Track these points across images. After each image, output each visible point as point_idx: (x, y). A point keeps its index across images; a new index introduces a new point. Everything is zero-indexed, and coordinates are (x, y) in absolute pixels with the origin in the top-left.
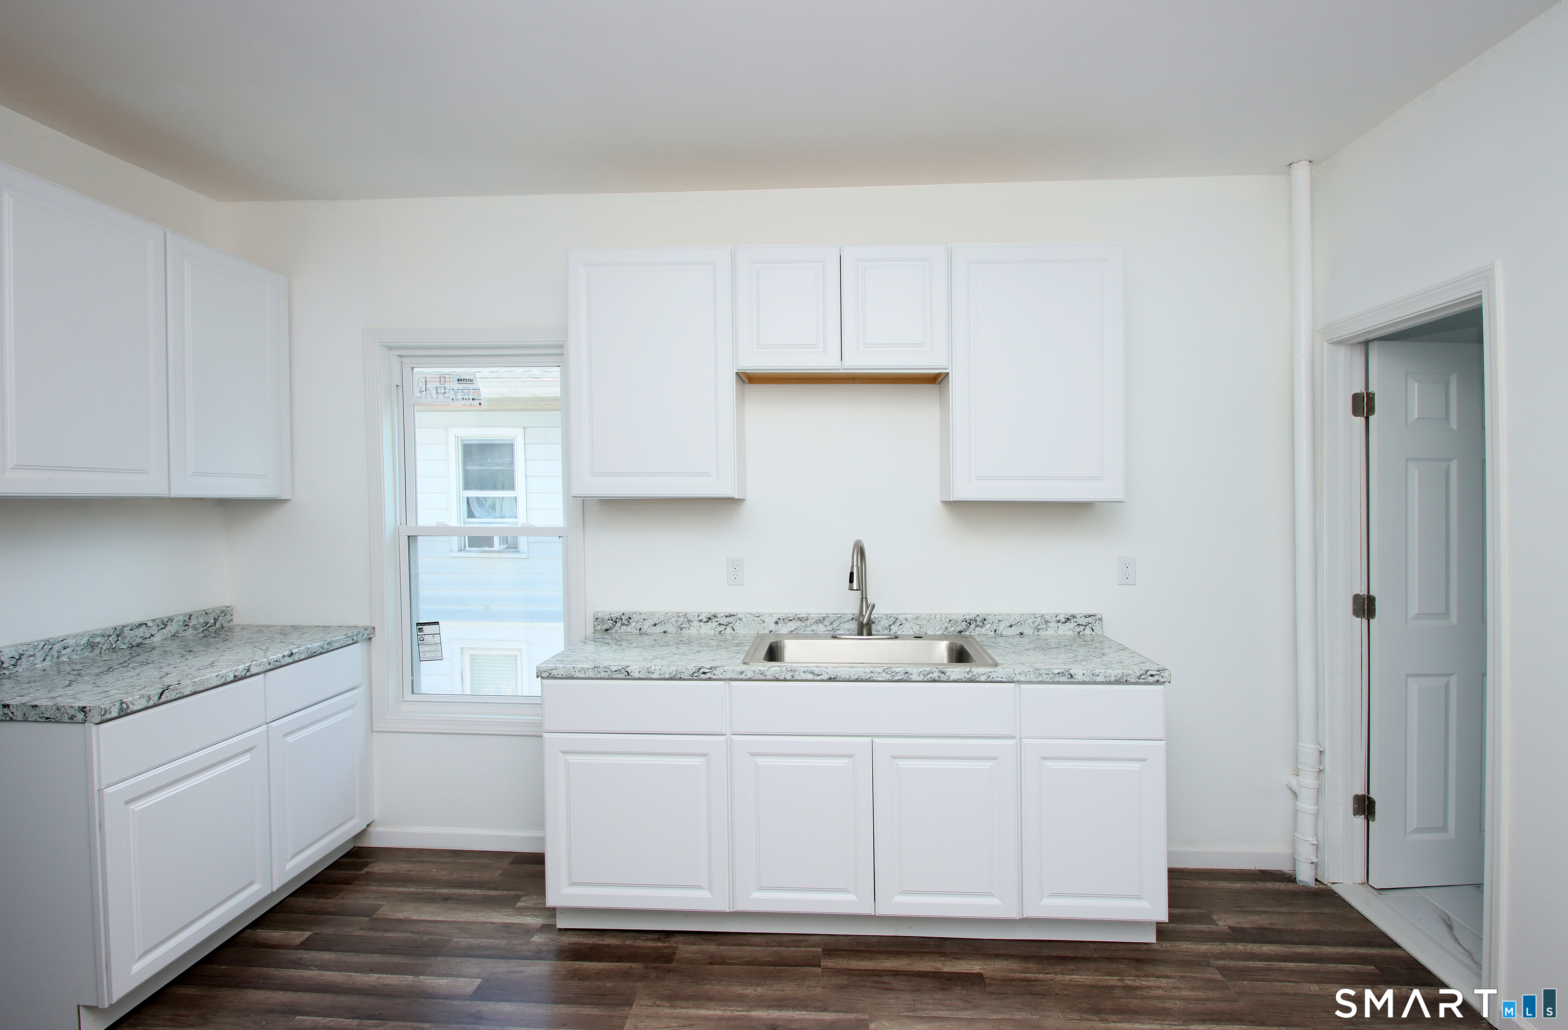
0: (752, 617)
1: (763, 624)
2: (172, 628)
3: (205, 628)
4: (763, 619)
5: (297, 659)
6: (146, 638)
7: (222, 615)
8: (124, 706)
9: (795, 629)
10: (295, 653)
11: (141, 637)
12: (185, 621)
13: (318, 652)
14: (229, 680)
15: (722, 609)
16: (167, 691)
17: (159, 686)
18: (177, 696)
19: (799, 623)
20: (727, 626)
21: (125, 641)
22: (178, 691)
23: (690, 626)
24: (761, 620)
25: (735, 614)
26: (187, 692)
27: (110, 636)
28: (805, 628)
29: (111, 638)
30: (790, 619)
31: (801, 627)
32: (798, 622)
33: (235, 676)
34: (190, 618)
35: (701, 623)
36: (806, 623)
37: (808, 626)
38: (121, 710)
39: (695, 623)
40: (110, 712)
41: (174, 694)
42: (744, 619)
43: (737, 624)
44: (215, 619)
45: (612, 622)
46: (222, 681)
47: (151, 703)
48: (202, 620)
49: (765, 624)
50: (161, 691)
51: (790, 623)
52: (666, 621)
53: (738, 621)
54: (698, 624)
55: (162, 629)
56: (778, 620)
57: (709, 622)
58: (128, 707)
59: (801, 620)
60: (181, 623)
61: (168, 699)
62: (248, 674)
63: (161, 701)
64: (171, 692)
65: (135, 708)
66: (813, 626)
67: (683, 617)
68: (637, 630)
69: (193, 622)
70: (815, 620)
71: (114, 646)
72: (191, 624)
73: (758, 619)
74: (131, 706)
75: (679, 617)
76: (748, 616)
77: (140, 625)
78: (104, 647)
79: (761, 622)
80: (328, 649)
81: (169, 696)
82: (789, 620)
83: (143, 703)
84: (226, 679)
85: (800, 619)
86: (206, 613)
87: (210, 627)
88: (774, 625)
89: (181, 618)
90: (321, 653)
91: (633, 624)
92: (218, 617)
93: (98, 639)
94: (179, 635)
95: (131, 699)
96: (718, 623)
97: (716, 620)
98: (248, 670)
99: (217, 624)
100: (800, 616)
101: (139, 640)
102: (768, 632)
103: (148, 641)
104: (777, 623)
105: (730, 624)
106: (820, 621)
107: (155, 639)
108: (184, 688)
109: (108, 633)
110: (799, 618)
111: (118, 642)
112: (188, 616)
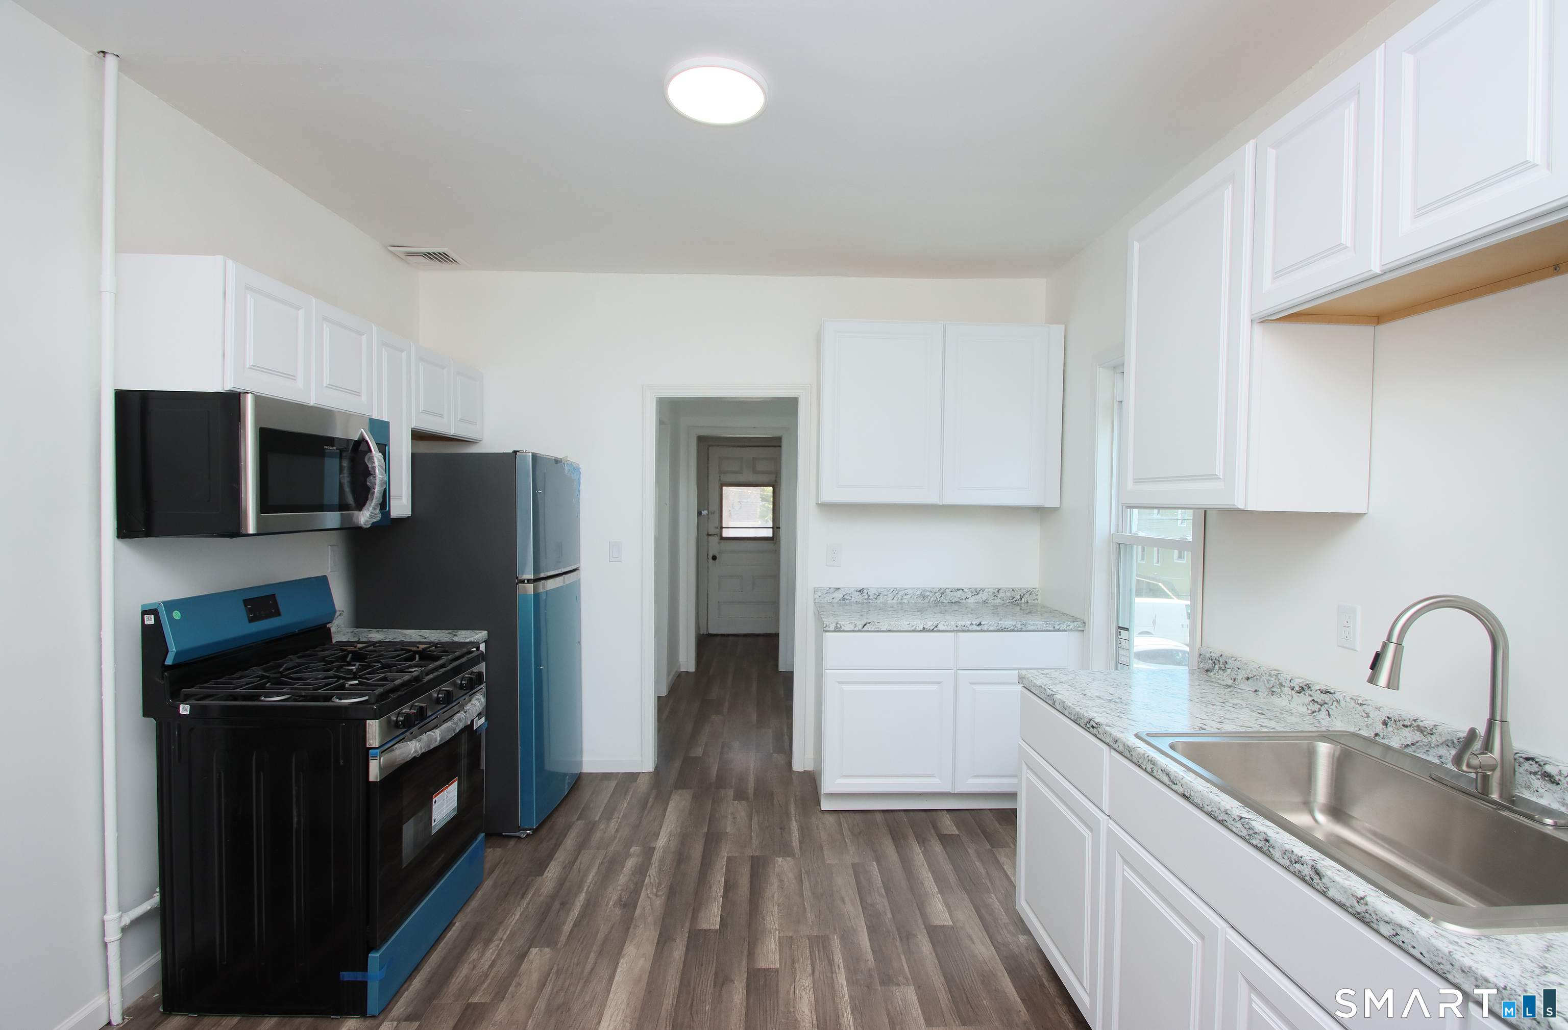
0: (1353, 704)
1: (1366, 719)
2: (983, 596)
3: (1012, 601)
4: (1367, 711)
5: (986, 629)
6: (962, 599)
7: (1028, 594)
8: (838, 626)
9: (1412, 744)
10: (984, 625)
11: (959, 598)
12: (994, 593)
13: (1009, 629)
14: (918, 629)
15: (1320, 680)
16: (868, 624)
17: (866, 621)
18: (876, 629)
19: (1418, 736)
20: (1321, 706)
21: (947, 598)
22: (877, 627)
23: (1282, 692)
24: (1364, 711)
25: (1332, 692)
26: (884, 628)
27: (935, 593)
28: (1427, 748)
29: (936, 594)
30: (1406, 723)
31: (1421, 744)
32: (1418, 733)
33: (924, 628)
34: (998, 592)
35: (1293, 691)
36: (1430, 739)
37: (1433, 745)
38: (836, 627)
39: (1286, 690)
40: (829, 627)
41: (874, 628)
42: (1342, 703)
43: (1333, 707)
44: (1020, 595)
45: (1211, 662)
46: (913, 628)
47: (857, 629)
48: (1009, 595)
49: (1370, 721)
50: (864, 623)
51: (1406, 732)
52: (1258, 677)
53: (1335, 703)
54: (1290, 692)
55: (975, 595)
56: (1387, 719)
57: (1301, 694)
58: (841, 627)
59: (1422, 732)
60: (991, 594)
61: (869, 629)
62: (935, 629)
63: (863, 629)
64: (872, 626)
65: (845, 629)
66: (1440, 749)
67: (1274, 677)
68: (1231, 679)
69: (1001, 595)
70: (1444, 739)
71: (939, 600)
72: (999, 596)
73: (1360, 708)
74: (843, 627)
75: (1270, 675)
76: (1348, 699)
77: (958, 590)
78: (932, 599)
79: (1364, 714)
80: (1021, 628)
81: (869, 627)
82: (1403, 725)
83: (851, 627)
84: (916, 628)
85: (1421, 730)
86: (1013, 590)
87: (1016, 601)
88: (1381, 726)
89: (992, 591)
90: (1013, 630)
91: (1229, 671)
92: (1024, 595)
93: (928, 593)
94: (989, 602)
95: (843, 623)
96: (1311, 699)
97: (1310, 692)
98: (936, 626)
99: (1023, 599)
100: (1421, 724)
101: (957, 600)
102: (1372, 735)
103: (963, 601)
104: (1386, 725)
105: (1325, 705)
106: (1453, 743)
107: (969, 601)
108: (881, 626)
109: (935, 591)
110: (1418, 726)
111: (941, 598)
112: (997, 590)
